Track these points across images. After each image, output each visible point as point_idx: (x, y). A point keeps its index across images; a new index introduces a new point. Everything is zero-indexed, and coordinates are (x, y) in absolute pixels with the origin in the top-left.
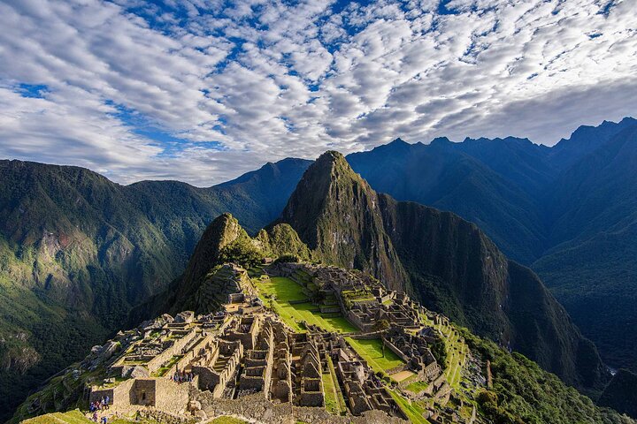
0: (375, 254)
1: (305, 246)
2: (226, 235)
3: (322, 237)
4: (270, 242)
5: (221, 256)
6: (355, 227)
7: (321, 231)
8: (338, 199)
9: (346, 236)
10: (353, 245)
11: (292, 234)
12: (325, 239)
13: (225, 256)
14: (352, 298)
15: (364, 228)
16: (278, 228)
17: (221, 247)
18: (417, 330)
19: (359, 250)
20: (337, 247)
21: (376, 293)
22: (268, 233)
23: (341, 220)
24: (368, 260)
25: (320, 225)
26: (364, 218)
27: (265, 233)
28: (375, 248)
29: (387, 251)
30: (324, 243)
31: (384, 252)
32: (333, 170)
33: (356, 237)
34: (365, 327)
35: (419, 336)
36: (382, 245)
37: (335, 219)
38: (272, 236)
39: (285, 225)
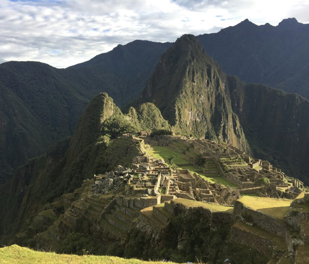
0: (224, 131)
1: (167, 122)
2: (105, 111)
3: (180, 115)
4: (139, 118)
5: (103, 128)
6: (207, 106)
7: (179, 110)
8: (193, 81)
9: (200, 114)
10: (205, 123)
11: (157, 112)
12: (182, 116)
13: (106, 129)
14: (229, 163)
15: (215, 108)
16: (144, 107)
17: (102, 121)
18: (286, 188)
19: (210, 127)
20: (192, 124)
21: (247, 161)
22: (137, 111)
23: (196, 101)
24: (218, 135)
25: (178, 105)
26: (216, 99)
27: (134, 110)
28: (224, 126)
29: (234, 128)
30: (182, 120)
31: (232, 130)
32: (190, 53)
33: (208, 116)
34: (244, 184)
35: (288, 192)
36: (231, 123)
37: (191, 100)
38: (140, 113)
39: (150, 104)
